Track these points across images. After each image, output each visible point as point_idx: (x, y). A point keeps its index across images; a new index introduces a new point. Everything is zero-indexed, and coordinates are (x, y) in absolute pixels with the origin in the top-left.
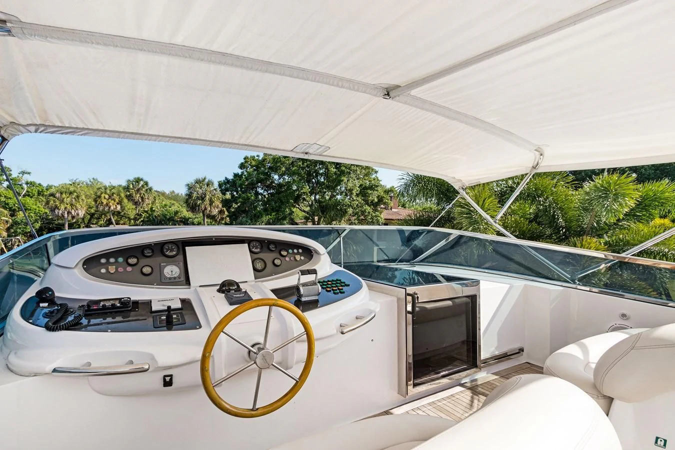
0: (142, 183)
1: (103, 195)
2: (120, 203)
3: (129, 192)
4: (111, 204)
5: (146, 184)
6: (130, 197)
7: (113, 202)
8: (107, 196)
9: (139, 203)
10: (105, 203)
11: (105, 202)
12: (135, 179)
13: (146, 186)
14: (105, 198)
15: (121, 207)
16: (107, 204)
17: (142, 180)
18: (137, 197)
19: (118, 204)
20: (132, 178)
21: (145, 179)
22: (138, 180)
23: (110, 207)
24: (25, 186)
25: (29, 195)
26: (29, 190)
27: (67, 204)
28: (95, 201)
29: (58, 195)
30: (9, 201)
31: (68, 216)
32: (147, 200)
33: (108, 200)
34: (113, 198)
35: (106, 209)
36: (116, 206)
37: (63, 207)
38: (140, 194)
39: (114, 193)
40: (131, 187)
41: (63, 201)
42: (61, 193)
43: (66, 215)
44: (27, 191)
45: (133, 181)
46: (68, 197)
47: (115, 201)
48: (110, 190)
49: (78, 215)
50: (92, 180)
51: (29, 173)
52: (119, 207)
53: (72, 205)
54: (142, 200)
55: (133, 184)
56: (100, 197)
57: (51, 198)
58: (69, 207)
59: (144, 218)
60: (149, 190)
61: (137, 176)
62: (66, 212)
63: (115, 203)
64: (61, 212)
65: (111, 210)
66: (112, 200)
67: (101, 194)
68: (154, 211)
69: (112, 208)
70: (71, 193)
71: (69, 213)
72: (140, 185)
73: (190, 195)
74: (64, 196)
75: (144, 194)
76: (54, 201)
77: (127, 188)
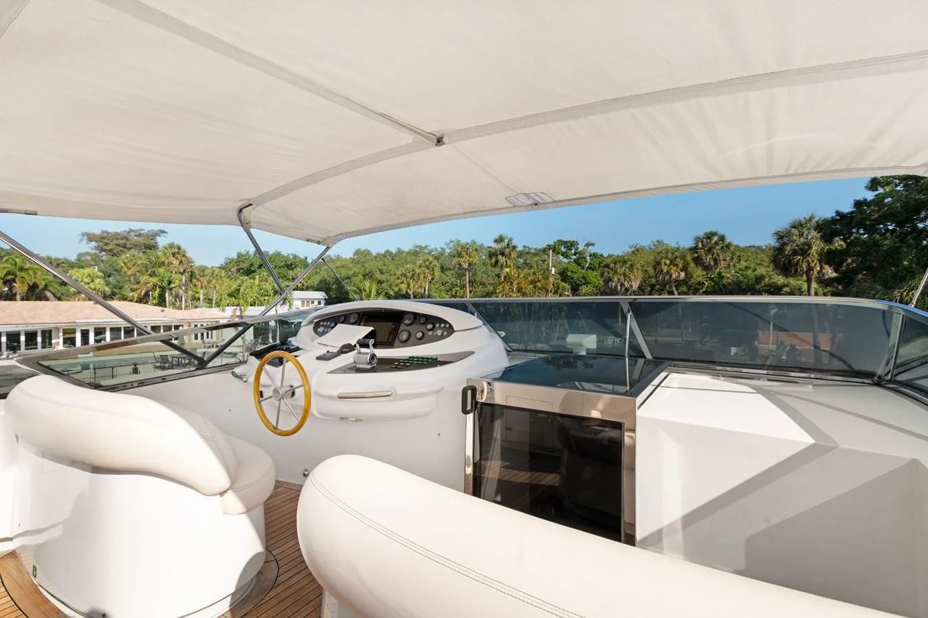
0: (715, 238)
1: (663, 261)
2: (685, 269)
3: (697, 253)
4: (672, 271)
5: (722, 238)
6: (698, 261)
7: (675, 268)
8: (668, 262)
9: (710, 267)
10: (665, 271)
11: (665, 269)
12: (706, 234)
13: (721, 242)
14: (665, 264)
15: (686, 275)
16: (668, 272)
17: (715, 234)
18: (708, 259)
19: (681, 270)
20: (701, 234)
21: (721, 232)
22: (710, 236)
23: (671, 276)
24: (588, 258)
25: (590, 268)
26: (592, 263)
27: (621, 275)
28: (655, 269)
29: (612, 266)
30: (575, 276)
31: (621, 289)
32: (722, 262)
33: (669, 266)
34: (675, 263)
35: (667, 277)
36: (679, 273)
37: (616, 279)
38: (713, 255)
39: (677, 257)
40: (700, 245)
41: (616, 272)
42: (615, 263)
43: (619, 288)
44: (590, 264)
45: (704, 238)
46: (621, 267)
47: (677, 267)
48: (672, 254)
49: (631, 286)
50: (656, 243)
51: (593, 245)
52: (683, 275)
53: (625, 275)
54: (716, 263)
55: (702, 242)
56: (659, 263)
57: (606, 269)
58: (622, 278)
59: (708, 287)
60: (725, 248)
61: (708, 230)
62: (619, 284)
63: (678, 270)
64: (614, 284)
65: (672, 279)
66: (674, 265)
67: (661, 259)
68: (723, 277)
69: (674, 276)
70: (625, 262)
71: (622, 285)
72: (713, 242)
73: (779, 250)
74: (618, 266)
75: (718, 254)
76: (608, 272)
77: (694, 250)
